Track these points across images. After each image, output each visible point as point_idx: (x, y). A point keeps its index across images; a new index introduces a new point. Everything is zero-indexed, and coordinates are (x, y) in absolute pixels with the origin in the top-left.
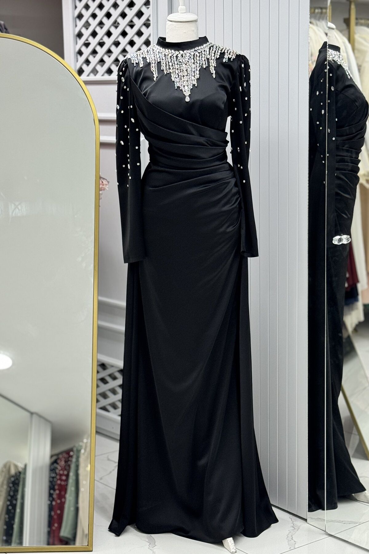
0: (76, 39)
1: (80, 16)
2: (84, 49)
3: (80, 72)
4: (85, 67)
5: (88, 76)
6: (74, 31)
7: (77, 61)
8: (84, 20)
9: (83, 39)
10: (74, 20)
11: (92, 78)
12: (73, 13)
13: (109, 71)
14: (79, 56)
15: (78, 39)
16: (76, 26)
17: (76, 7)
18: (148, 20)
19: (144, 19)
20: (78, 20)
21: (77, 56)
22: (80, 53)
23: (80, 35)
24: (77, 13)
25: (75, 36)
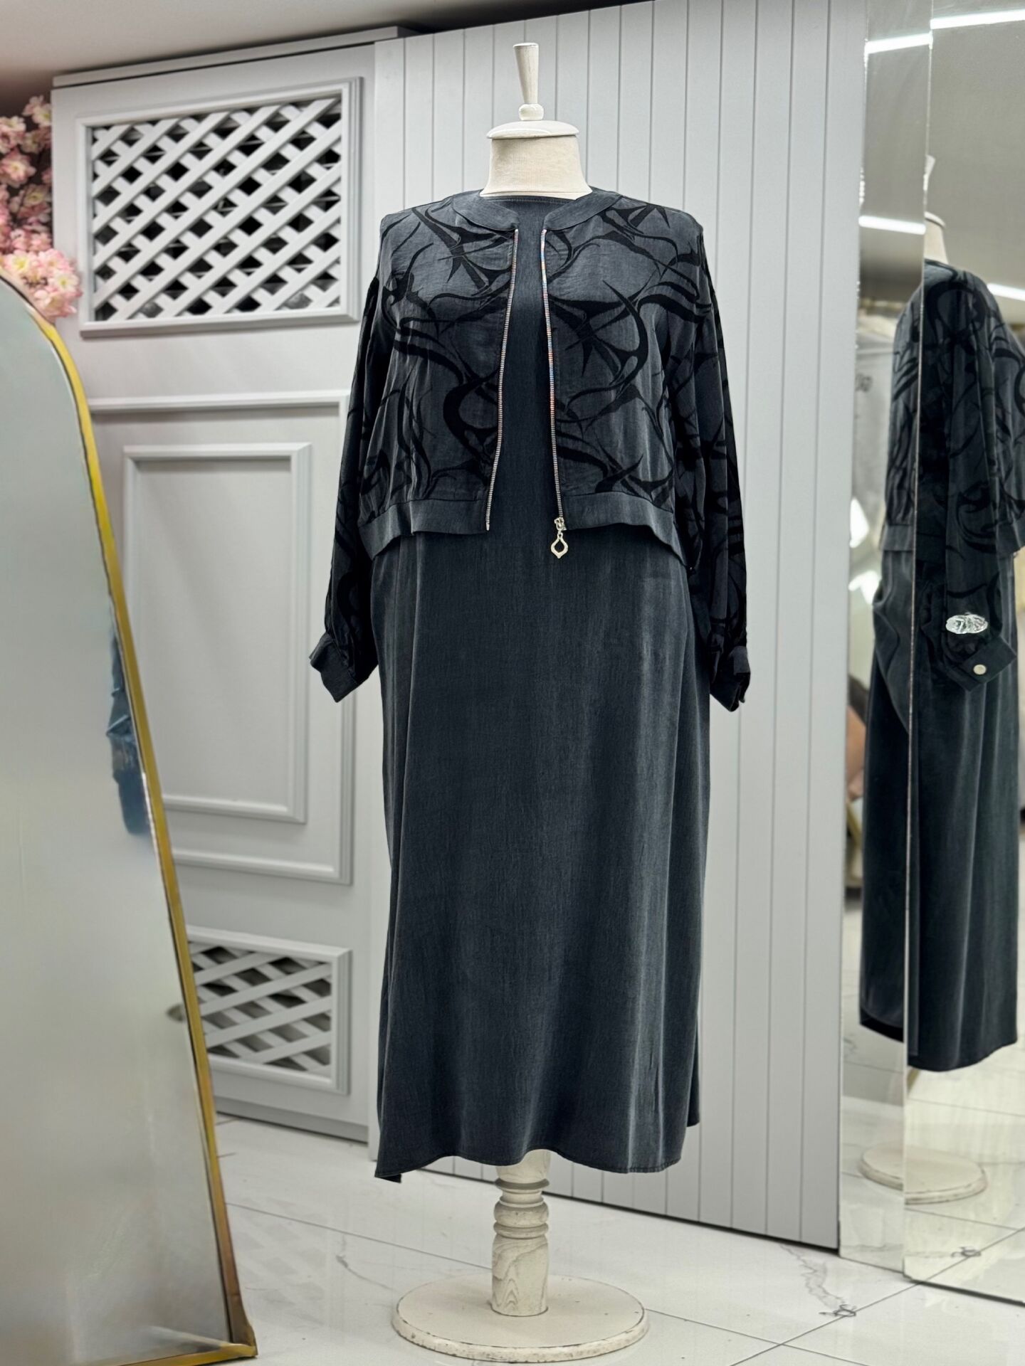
0: (94, 244)
1: (109, 195)
2: (117, 264)
3: (105, 311)
4: (118, 301)
5: (131, 317)
6: (89, 225)
7: (95, 290)
8: (119, 204)
9: (116, 244)
10: (91, 204)
11: (142, 321)
12: (89, 189)
13: (200, 307)
14: (100, 281)
15: (99, 245)
16: (95, 216)
17: (95, 176)
18: (329, 193)
19: (313, 191)
20: (100, 205)
21: (95, 279)
22: (105, 272)
23: (106, 234)
24: (98, 186)
25: (92, 238)
